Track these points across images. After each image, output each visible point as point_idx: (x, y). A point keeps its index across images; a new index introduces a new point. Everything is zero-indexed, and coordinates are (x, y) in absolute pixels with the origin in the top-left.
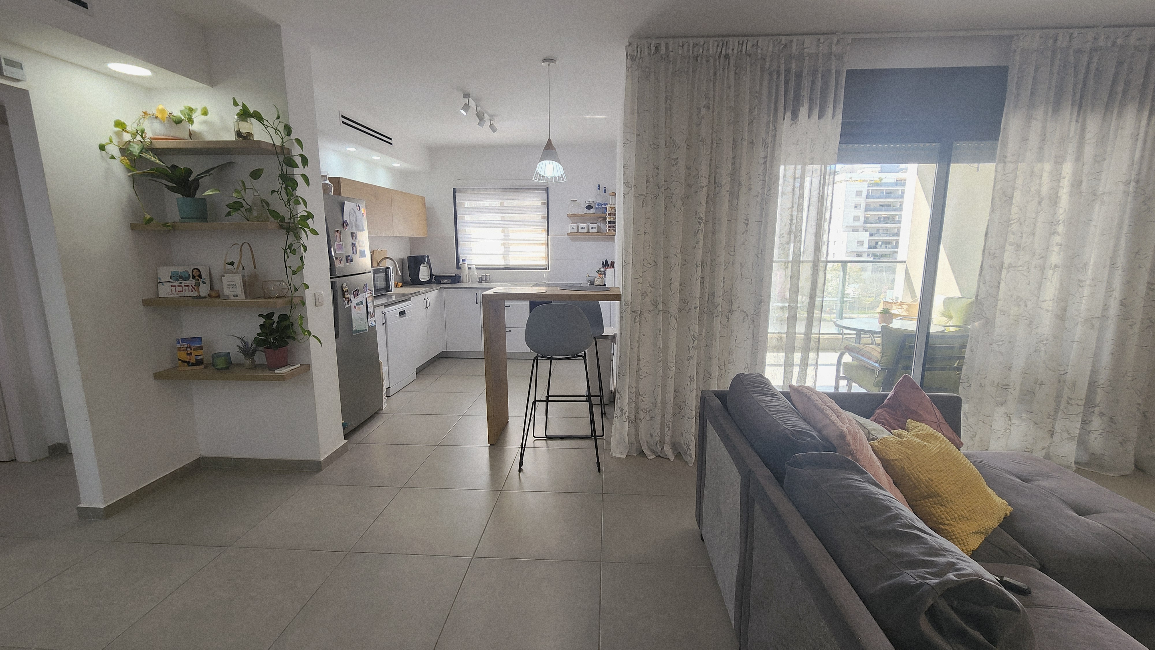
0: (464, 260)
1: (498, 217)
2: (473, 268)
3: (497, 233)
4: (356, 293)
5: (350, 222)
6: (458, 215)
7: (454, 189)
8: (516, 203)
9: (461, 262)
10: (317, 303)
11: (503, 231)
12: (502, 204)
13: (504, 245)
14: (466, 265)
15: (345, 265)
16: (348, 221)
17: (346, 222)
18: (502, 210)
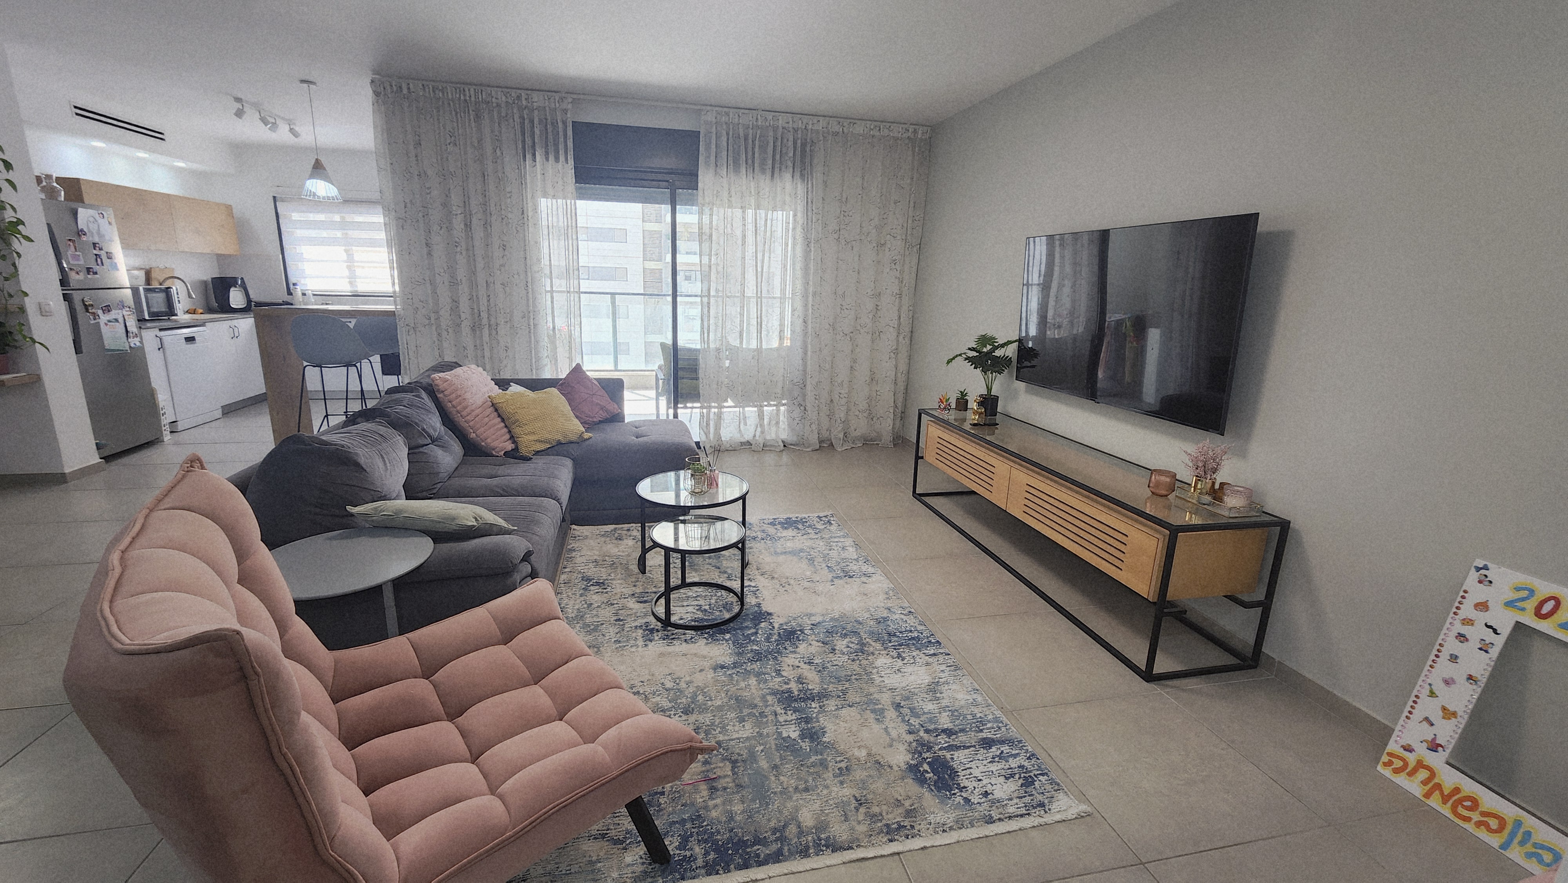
0: (294, 284)
1: (339, 234)
2: (309, 296)
3: (339, 252)
4: (107, 309)
5: (89, 231)
6: (283, 229)
7: (274, 197)
8: (359, 219)
9: (291, 286)
10: (43, 312)
11: (346, 251)
12: (343, 218)
13: (349, 267)
14: (299, 290)
15: (86, 278)
16: (85, 230)
17: (82, 230)
18: (344, 225)
